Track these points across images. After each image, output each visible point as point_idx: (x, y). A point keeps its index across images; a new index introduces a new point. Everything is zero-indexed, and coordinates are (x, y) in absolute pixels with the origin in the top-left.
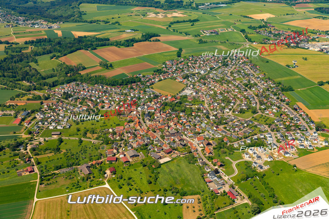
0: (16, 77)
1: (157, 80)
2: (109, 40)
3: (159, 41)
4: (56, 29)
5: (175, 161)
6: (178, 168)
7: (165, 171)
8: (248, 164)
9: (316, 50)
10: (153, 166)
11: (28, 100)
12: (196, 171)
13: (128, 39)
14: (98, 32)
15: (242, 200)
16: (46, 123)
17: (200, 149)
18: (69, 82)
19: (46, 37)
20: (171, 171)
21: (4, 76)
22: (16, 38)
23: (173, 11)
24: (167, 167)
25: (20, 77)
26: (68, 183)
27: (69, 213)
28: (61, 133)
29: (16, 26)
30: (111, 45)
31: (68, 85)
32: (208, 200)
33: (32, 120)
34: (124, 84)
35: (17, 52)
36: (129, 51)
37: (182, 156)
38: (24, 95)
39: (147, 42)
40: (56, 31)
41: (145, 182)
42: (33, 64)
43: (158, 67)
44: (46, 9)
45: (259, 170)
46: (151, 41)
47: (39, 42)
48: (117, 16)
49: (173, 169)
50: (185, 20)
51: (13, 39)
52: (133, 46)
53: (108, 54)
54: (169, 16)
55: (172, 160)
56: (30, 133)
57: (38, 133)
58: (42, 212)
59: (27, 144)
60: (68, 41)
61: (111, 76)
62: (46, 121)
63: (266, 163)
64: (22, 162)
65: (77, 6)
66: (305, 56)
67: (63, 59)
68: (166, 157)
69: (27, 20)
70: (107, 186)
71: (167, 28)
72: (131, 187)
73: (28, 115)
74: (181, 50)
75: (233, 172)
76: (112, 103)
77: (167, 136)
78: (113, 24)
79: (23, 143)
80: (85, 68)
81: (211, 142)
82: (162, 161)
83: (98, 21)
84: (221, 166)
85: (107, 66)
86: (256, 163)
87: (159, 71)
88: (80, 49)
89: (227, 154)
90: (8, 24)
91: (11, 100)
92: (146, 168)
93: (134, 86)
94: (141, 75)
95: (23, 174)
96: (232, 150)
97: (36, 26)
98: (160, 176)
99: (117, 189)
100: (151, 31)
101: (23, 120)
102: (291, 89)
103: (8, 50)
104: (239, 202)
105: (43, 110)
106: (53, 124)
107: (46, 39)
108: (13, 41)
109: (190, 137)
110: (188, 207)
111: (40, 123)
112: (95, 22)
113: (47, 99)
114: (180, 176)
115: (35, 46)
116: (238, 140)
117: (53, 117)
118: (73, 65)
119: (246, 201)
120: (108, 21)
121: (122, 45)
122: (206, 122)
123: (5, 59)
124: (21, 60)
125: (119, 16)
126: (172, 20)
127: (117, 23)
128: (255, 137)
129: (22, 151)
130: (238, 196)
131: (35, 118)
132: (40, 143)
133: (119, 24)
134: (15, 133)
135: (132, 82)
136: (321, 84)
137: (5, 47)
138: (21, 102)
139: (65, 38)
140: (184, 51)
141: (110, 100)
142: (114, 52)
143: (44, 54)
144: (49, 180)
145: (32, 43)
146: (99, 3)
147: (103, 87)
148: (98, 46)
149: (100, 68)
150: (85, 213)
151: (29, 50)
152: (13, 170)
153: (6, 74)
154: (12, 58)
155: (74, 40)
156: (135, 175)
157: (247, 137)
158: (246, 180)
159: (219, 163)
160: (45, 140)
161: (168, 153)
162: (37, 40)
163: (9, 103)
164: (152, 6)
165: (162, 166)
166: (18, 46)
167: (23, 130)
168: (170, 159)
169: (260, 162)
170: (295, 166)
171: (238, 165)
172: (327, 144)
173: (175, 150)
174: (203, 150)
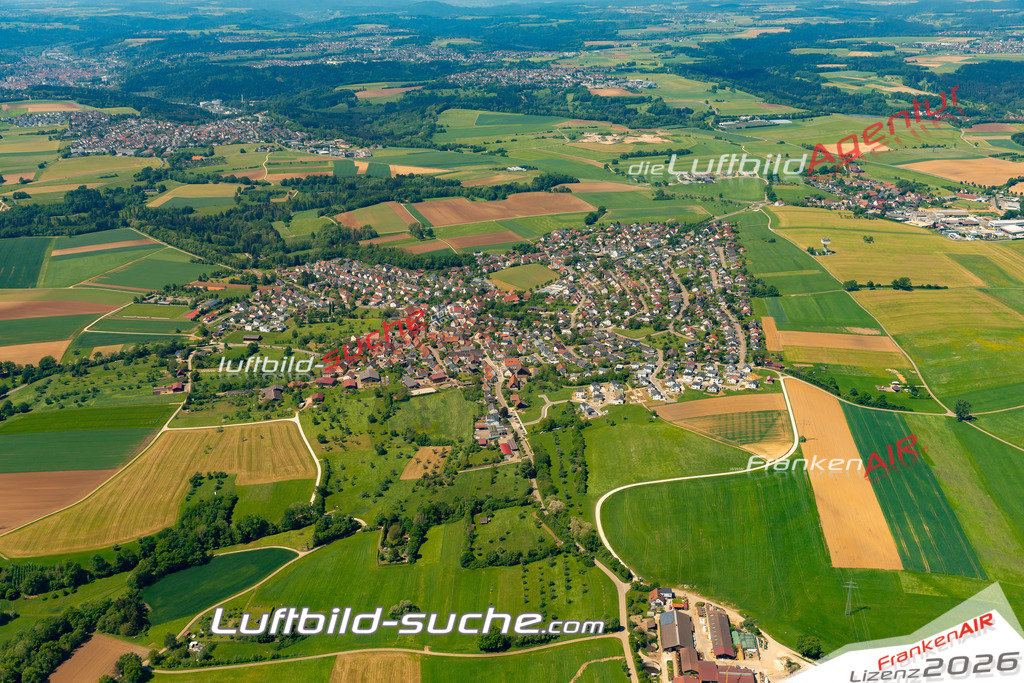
0: (232, 244)
1: (508, 263)
2: (459, 184)
3: (569, 191)
4: (361, 160)
5: (442, 394)
6: (442, 405)
7: (414, 407)
8: (571, 407)
9: (921, 224)
10: (395, 398)
11: (232, 282)
12: (470, 411)
13: (500, 184)
14: (446, 168)
15: (519, 457)
16: (243, 320)
18: (328, 257)
19: (331, 174)
20: (425, 408)
21: (210, 241)
22: (269, 173)
23: (647, 130)
24: (420, 402)
25: (239, 245)
26: (233, 410)
27: (209, 451)
28: (260, 339)
29: (281, 149)
30: (459, 195)
31: (323, 262)
32: (460, 454)
33: (220, 314)
34: (437, 266)
35: (259, 200)
36: (491, 209)
37: (459, 387)
38: (229, 273)
39: (542, 194)
40: (357, 164)
41: (365, 420)
42: (279, 225)
43: (528, 241)
44: (369, 119)
45: (586, 416)
46: (550, 191)
47: (314, 182)
48: (509, 138)
49: (430, 405)
50: (659, 151)
51: (263, 174)
52: (504, 198)
53: (437, 212)
54: (629, 140)
55: (438, 392)
56: (205, 333)
57: (221, 335)
58: (167, 446)
59: (192, 350)
60: (372, 183)
61: (416, 253)
62: (246, 318)
63: (611, 407)
64: (170, 376)
65: (434, 113)
66: (868, 235)
67: (342, 218)
68: (429, 386)
69: (310, 139)
70: (296, 420)
71: (606, 166)
72: (334, 424)
73: (219, 305)
74: (603, 211)
75: (537, 417)
76: (389, 297)
77: (453, 354)
78: (491, 153)
79: (185, 348)
80: (377, 236)
81: (531, 370)
82: (415, 392)
83: (461, 146)
84: (521, 406)
85: (424, 233)
86: (586, 406)
87: (525, 249)
88: (388, 200)
89: (547, 390)
90: (266, 145)
91: (200, 280)
92: (382, 399)
93: (454, 271)
94: (481, 254)
95: (163, 393)
96: (561, 384)
97: (321, 152)
98: (399, 413)
99: (311, 424)
100: (563, 171)
101: (203, 313)
102: (773, 293)
103: (243, 196)
104: (512, 459)
105: (250, 300)
106: (255, 323)
107: (327, 177)
108: (259, 179)
109: (496, 360)
110: (419, 462)
111: (232, 320)
112: (455, 148)
113: (267, 282)
114: (436, 418)
115: (301, 190)
116: (584, 371)
117: (260, 313)
118: (353, 227)
120: (483, 146)
121: (482, 197)
122: (547, 338)
123: (231, 212)
124: (259, 216)
125: (515, 137)
126: (628, 151)
127: (500, 151)
129: (179, 360)
130: (516, 452)
131: (228, 311)
132: (215, 350)
133: (503, 155)
134: (179, 332)
135: (453, 265)
136: (853, 287)
137: (239, 189)
138: (214, 287)
139: (369, 177)
140: (609, 212)
141: (389, 293)
142: (456, 209)
143: (312, 206)
144: (202, 404)
145: (296, 183)
146: (489, 109)
147: (389, 270)
148: (430, 195)
149: (408, 236)
150: (236, 454)
151: (283, 200)
152: (150, 386)
153: (213, 237)
154: (243, 212)
155: (386, 183)
156: (352, 407)
157: (605, 367)
158: (550, 429)
159: (519, 403)
160: (226, 345)
161: (436, 381)
162: (308, 177)
163: (196, 284)
164: (606, 119)
165: (412, 399)
166: (267, 188)
167: (194, 329)
168: (434, 391)
169: (595, 405)
170: (654, 413)
171: (554, 407)
172: (753, 386)
173: (453, 377)
174: (506, 382)
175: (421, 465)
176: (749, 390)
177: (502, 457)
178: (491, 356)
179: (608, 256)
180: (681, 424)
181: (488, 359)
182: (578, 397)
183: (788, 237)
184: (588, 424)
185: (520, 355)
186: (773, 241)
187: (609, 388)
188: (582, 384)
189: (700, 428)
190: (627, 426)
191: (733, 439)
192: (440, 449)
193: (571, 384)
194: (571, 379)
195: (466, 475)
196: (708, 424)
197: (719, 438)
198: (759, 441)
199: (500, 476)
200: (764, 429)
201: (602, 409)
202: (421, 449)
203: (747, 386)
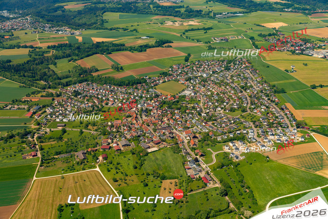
0: (35, 77)
1: (161, 81)
2: (124, 45)
3: (171, 47)
4: (78, 36)
5: (162, 151)
6: (164, 156)
7: (151, 159)
8: (226, 155)
9: (320, 57)
10: (141, 154)
11: (42, 96)
12: (179, 160)
13: (142, 45)
14: (116, 38)
15: (214, 184)
16: (54, 116)
17: (186, 141)
18: (81, 82)
19: (67, 42)
20: (157, 159)
21: (24, 76)
22: (40, 43)
23: (191, 19)
24: (154, 155)
25: (38, 77)
26: (65, 165)
27: (61, 190)
28: (65, 125)
29: (42, 32)
30: (126, 50)
31: (79, 85)
32: (184, 184)
33: (42, 113)
34: (131, 84)
35: (39, 55)
36: (141, 56)
37: (168, 146)
38: (39, 92)
39: (160, 48)
40: (77, 37)
41: (131, 167)
42: (52, 67)
43: (164, 70)
44: (72, 17)
45: (235, 160)
46: (163, 47)
47: (61, 46)
48: (136, 24)
49: (159, 157)
50: (200, 28)
51: (37, 44)
52: (145, 51)
53: (121, 58)
54: (185, 24)
55: (159, 150)
56: (39, 124)
57: (46, 124)
58: (39, 189)
59: (35, 133)
60: (87, 45)
61: (119, 78)
62: (55, 115)
63: (243, 154)
64: (28, 148)
65: (101, 14)
66: (305, 62)
67: (79, 62)
68: (154, 147)
69: (53, 27)
70: (98, 169)
71: (181, 35)
72: (118, 171)
73: (40, 109)
74: (189, 55)
75: (212, 161)
76: (116, 100)
77: (158, 129)
78: (131, 31)
79: (31, 132)
80: (98, 71)
81: (197, 135)
82: (149, 150)
83: (117, 28)
84: (202, 155)
85: (119, 69)
86: (233, 154)
87: (165, 74)
88: (96, 54)
89: (210, 146)
90: (35, 30)
91: (27, 96)
92: (135, 155)
93: (139, 86)
94: (148, 77)
95: (27, 158)
96: (215, 142)
97: (60, 33)
98: (146, 162)
99: (106, 172)
100: (165, 38)
101: (34, 113)
102: (283, 91)
103: (32, 54)
104: (211, 185)
105: (54, 105)
106: (60, 117)
107: (67, 44)
108: (37, 46)
109: (179, 131)
110: (165, 189)
111: (49, 116)
112: (114, 29)
113: (58, 96)
114: (164, 163)
115: (56, 50)
116: (222, 135)
117: (60, 112)
118: (87, 67)
119: (217, 185)
120: (127, 28)
121: (136, 50)
122: (197, 118)
123: (28, 61)
124: (42, 63)
125: (138, 24)
126: (187, 28)
127: (135, 30)
128: (239, 132)
129: (30, 139)
130: (211, 181)
131: (45, 112)
132: (46, 133)
133: (137, 32)
134: (25, 124)
135: (138, 83)
136: (314, 87)
137: (30, 51)
138: (35, 99)
139: (84, 43)
140: (192, 56)
141: (115, 99)
142: (127, 56)
143: (64, 57)
144: (49, 163)
145: (54, 47)
146: (122, 12)
147: (110, 87)
148: (113, 51)
149: (112, 70)
150: (75, 191)
151: (50, 54)
152: (20, 154)
153: (26, 74)
154: (34, 61)
155: (92, 46)
156: (122, 160)
157: (231, 132)
158: (222, 168)
159: (200, 154)
160: (50, 130)
161: (157, 144)
162: (59, 44)
163: (24, 98)
164: (171, 15)
165: (149, 155)
166: (41, 50)
167: (33, 122)
168: (157, 149)
169: (237, 153)
170: (268, 157)
171: (217, 155)
172: (303, 140)
173: (164, 141)
174: (189, 142)
175: (167, 191)
177: (206, 185)
178: (176, 129)
179: (202, 76)
180: (281, 161)
181: (174, 131)
182: (226, 149)
183: (273, 65)
184: (239, 164)
185: (189, 128)
186: (268, 67)
187: (238, 144)
188: (225, 142)
189: (292, 163)
190: (258, 164)
191: (310, 169)
192: (173, 181)
193: (220, 143)
194: (218, 140)
195: (192, 196)
196: (294, 161)
197: (303, 168)
198: (322, 169)
199: (209, 196)
200: (320, 162)
202: (163, 181)
203: (300, 139)
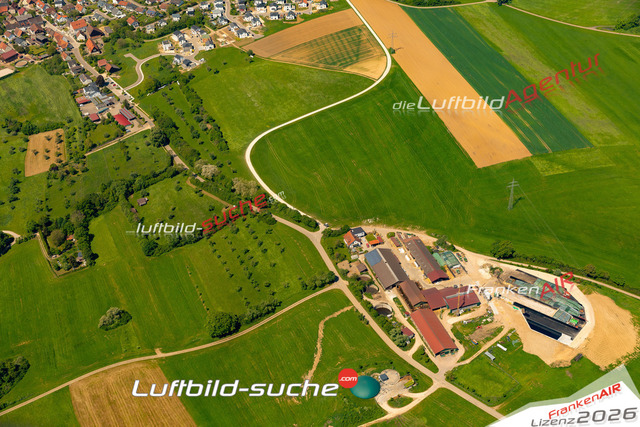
5: (22, 73)
6: (28, 85)
8: (165, 61)
12: (62, 87)
15: (140, 125)
17: (76, 45)
20: (12, 93)
32: (77, 135)
37: (36, 62)
45: (185, 69)
49: (16, 88)
55: (16, 72)
63: (202, 54)
68: (3, 68)
77: (10, 26)
81: (102, 29)
84: (112, 71)
86: (178, 57)
89: (130, 48)
96: (142, 37)
104: (134, 129)
109: (59, 24)
110: (36, 153)
114: (29, 100)
116: (156, 20)
119: (148, 127)
128: (191, 9)
130: (134, 121)
157: (175, 12)
158: (156, 90)
159: (109, 67)
168: (12, 72)
169: (188, 54)
170: (251, 53)
173: (25, 52)
175: (40, 156)
176: (322, 11)
177: (124, 130)
178: (52, 22)
180: (279, 58)
181: (49, 25)
182: (165, 50)
184: (191, 77)
185: (82, 15)
187: (191, 35)
188: (163, 35)
189: (299, 59)
190: (231, 71)
191: (334, 63)
192: (52, 134)
193: (152, 38)
194: (148, 32)
195: (95, 156)
196: (304, 53)
197: (321, 65)
198: (357, 61)
199: (132, 150)
200: (355, 48)
201: (197, 57)
202: (31, 138)
